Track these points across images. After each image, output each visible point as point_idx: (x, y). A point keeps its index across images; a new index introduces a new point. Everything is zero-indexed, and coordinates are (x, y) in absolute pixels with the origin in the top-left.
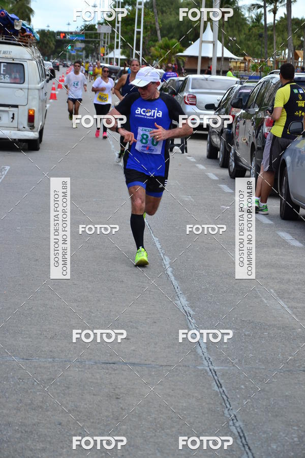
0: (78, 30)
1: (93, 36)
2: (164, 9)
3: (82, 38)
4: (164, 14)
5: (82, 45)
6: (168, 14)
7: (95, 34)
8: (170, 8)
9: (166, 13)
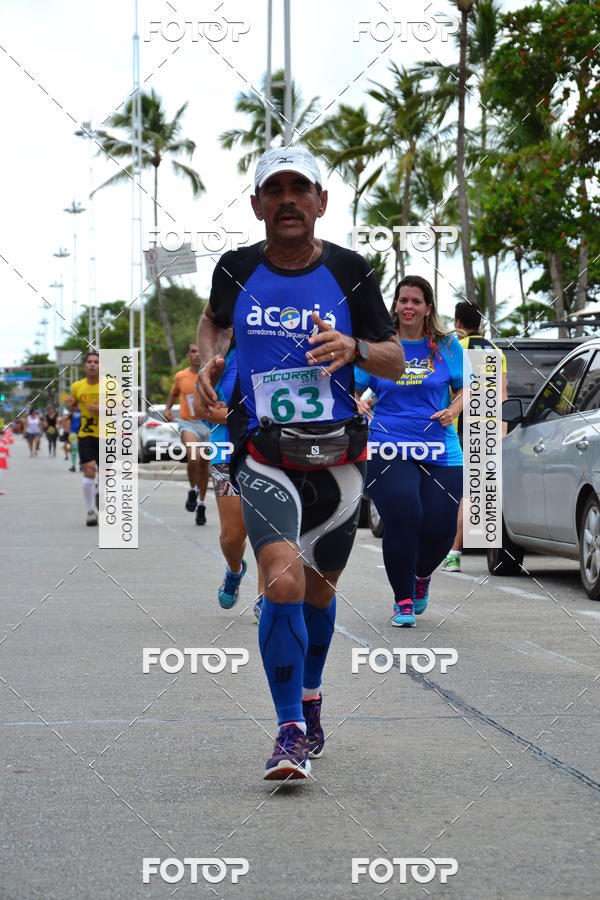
0: (18, 364)
1: (46, 374)
2: (175, 315)
3: (27, 379)
4: (176, 325)
5: (27, 392)
6: (182, 323)
7: (50, 369)
8: (185, 314)
9: (179, 322)
